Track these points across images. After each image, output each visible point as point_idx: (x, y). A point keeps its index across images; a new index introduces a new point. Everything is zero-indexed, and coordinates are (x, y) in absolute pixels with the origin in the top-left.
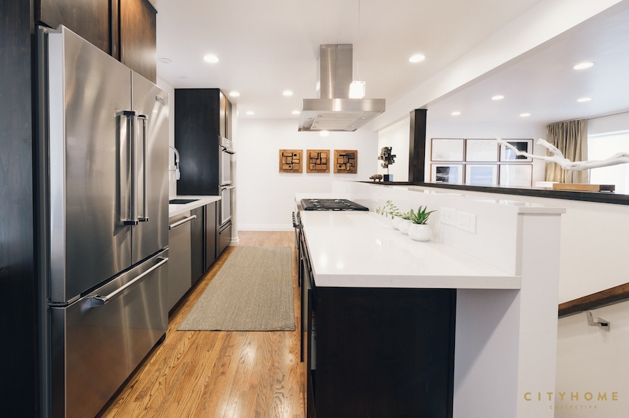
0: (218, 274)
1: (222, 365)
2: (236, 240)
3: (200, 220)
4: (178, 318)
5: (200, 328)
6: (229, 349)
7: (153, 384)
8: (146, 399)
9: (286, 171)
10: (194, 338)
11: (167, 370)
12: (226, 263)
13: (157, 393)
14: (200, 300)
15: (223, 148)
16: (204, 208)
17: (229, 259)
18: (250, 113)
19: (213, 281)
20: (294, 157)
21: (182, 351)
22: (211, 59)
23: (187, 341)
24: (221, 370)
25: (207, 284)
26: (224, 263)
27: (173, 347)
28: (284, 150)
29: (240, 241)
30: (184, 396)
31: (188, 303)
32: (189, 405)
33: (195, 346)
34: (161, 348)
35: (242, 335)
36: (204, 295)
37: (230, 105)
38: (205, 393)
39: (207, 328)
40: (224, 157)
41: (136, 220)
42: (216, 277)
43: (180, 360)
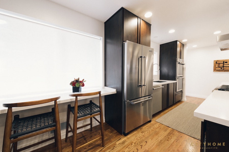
0: (173, 109)
1: (168, 138)
2: (185, 99)
3: (166, 89)
4: (156, 118)
5: (163, 123)
6: (172, 134)
7: (146, 131)
8: (144, 134)
9: (219, 71)
10: (160, 125)
11: (150, 130)
12: (178, 107)
13: (146, 134)
14: (164, 115)
15: (178, 63)
16: (168, 85)
17: (180, 105)
18: (195, 46)
19: (171, 111)
20: (225, 64)
21: (155, 127)
22: (172, 31)
23: (157, 125)
24: (167, 139)
25: (168, 111)
26: (177, 106)
27: (153, 125)
28: (218, 60)
29: (187, 100)
30: (153, 139)
31: (160, 115)
32: (154, 142)
33: (159, 128)
34: (150, 124)
35: (179, 133)
36: (166, 114)
37: (183, 45)
38: (160, 142)
39: (165, 124)
40: (178, 66)
41: (142, 85)
42: (172, 110)
43: (154, 129)
